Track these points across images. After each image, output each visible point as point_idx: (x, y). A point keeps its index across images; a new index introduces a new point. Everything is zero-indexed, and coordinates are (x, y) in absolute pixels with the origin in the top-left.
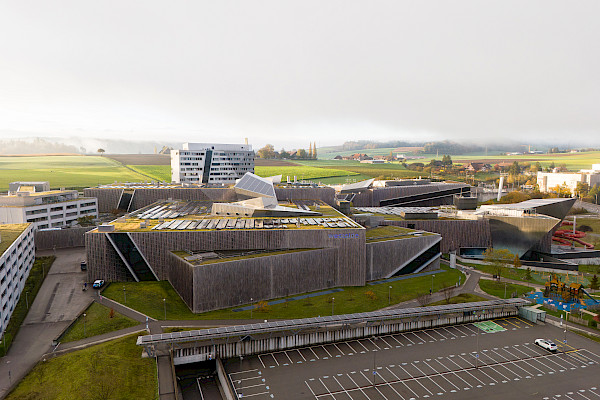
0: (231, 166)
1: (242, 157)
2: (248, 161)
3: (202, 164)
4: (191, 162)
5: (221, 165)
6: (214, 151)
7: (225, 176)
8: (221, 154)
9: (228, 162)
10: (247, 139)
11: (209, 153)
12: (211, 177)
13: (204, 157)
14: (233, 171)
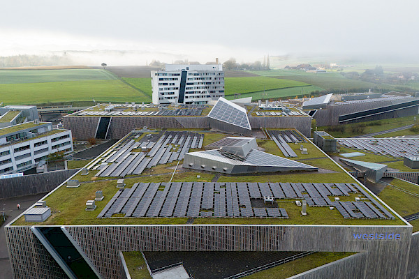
0: (203, 85)
1: (213, 77)
2: (218, 80)
3: (178, 83)
4: (169, 82)
5: (195, 85)
6: (189, 72)
7: (199, 95)
8: (195, 75)
9: (201, 81)
10: (217, 59)
11: (184, 74)
12: (186, 95)
13: (179, 78)
14: (206, 90)
